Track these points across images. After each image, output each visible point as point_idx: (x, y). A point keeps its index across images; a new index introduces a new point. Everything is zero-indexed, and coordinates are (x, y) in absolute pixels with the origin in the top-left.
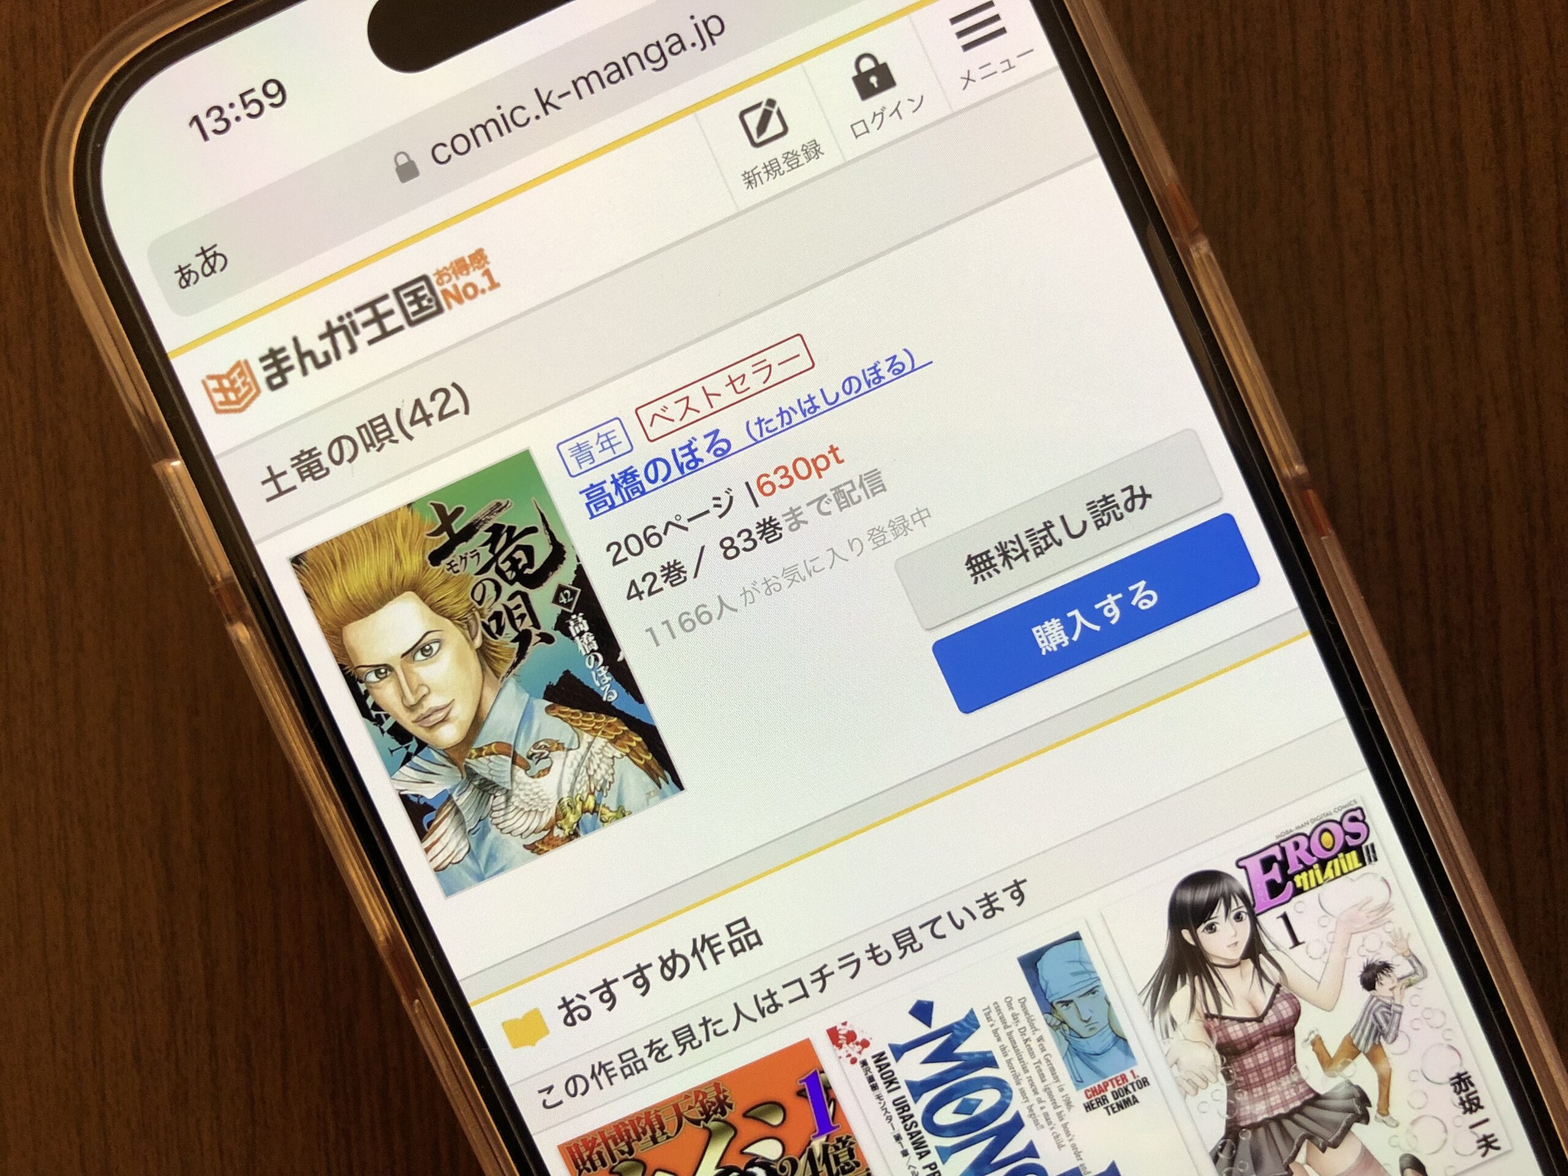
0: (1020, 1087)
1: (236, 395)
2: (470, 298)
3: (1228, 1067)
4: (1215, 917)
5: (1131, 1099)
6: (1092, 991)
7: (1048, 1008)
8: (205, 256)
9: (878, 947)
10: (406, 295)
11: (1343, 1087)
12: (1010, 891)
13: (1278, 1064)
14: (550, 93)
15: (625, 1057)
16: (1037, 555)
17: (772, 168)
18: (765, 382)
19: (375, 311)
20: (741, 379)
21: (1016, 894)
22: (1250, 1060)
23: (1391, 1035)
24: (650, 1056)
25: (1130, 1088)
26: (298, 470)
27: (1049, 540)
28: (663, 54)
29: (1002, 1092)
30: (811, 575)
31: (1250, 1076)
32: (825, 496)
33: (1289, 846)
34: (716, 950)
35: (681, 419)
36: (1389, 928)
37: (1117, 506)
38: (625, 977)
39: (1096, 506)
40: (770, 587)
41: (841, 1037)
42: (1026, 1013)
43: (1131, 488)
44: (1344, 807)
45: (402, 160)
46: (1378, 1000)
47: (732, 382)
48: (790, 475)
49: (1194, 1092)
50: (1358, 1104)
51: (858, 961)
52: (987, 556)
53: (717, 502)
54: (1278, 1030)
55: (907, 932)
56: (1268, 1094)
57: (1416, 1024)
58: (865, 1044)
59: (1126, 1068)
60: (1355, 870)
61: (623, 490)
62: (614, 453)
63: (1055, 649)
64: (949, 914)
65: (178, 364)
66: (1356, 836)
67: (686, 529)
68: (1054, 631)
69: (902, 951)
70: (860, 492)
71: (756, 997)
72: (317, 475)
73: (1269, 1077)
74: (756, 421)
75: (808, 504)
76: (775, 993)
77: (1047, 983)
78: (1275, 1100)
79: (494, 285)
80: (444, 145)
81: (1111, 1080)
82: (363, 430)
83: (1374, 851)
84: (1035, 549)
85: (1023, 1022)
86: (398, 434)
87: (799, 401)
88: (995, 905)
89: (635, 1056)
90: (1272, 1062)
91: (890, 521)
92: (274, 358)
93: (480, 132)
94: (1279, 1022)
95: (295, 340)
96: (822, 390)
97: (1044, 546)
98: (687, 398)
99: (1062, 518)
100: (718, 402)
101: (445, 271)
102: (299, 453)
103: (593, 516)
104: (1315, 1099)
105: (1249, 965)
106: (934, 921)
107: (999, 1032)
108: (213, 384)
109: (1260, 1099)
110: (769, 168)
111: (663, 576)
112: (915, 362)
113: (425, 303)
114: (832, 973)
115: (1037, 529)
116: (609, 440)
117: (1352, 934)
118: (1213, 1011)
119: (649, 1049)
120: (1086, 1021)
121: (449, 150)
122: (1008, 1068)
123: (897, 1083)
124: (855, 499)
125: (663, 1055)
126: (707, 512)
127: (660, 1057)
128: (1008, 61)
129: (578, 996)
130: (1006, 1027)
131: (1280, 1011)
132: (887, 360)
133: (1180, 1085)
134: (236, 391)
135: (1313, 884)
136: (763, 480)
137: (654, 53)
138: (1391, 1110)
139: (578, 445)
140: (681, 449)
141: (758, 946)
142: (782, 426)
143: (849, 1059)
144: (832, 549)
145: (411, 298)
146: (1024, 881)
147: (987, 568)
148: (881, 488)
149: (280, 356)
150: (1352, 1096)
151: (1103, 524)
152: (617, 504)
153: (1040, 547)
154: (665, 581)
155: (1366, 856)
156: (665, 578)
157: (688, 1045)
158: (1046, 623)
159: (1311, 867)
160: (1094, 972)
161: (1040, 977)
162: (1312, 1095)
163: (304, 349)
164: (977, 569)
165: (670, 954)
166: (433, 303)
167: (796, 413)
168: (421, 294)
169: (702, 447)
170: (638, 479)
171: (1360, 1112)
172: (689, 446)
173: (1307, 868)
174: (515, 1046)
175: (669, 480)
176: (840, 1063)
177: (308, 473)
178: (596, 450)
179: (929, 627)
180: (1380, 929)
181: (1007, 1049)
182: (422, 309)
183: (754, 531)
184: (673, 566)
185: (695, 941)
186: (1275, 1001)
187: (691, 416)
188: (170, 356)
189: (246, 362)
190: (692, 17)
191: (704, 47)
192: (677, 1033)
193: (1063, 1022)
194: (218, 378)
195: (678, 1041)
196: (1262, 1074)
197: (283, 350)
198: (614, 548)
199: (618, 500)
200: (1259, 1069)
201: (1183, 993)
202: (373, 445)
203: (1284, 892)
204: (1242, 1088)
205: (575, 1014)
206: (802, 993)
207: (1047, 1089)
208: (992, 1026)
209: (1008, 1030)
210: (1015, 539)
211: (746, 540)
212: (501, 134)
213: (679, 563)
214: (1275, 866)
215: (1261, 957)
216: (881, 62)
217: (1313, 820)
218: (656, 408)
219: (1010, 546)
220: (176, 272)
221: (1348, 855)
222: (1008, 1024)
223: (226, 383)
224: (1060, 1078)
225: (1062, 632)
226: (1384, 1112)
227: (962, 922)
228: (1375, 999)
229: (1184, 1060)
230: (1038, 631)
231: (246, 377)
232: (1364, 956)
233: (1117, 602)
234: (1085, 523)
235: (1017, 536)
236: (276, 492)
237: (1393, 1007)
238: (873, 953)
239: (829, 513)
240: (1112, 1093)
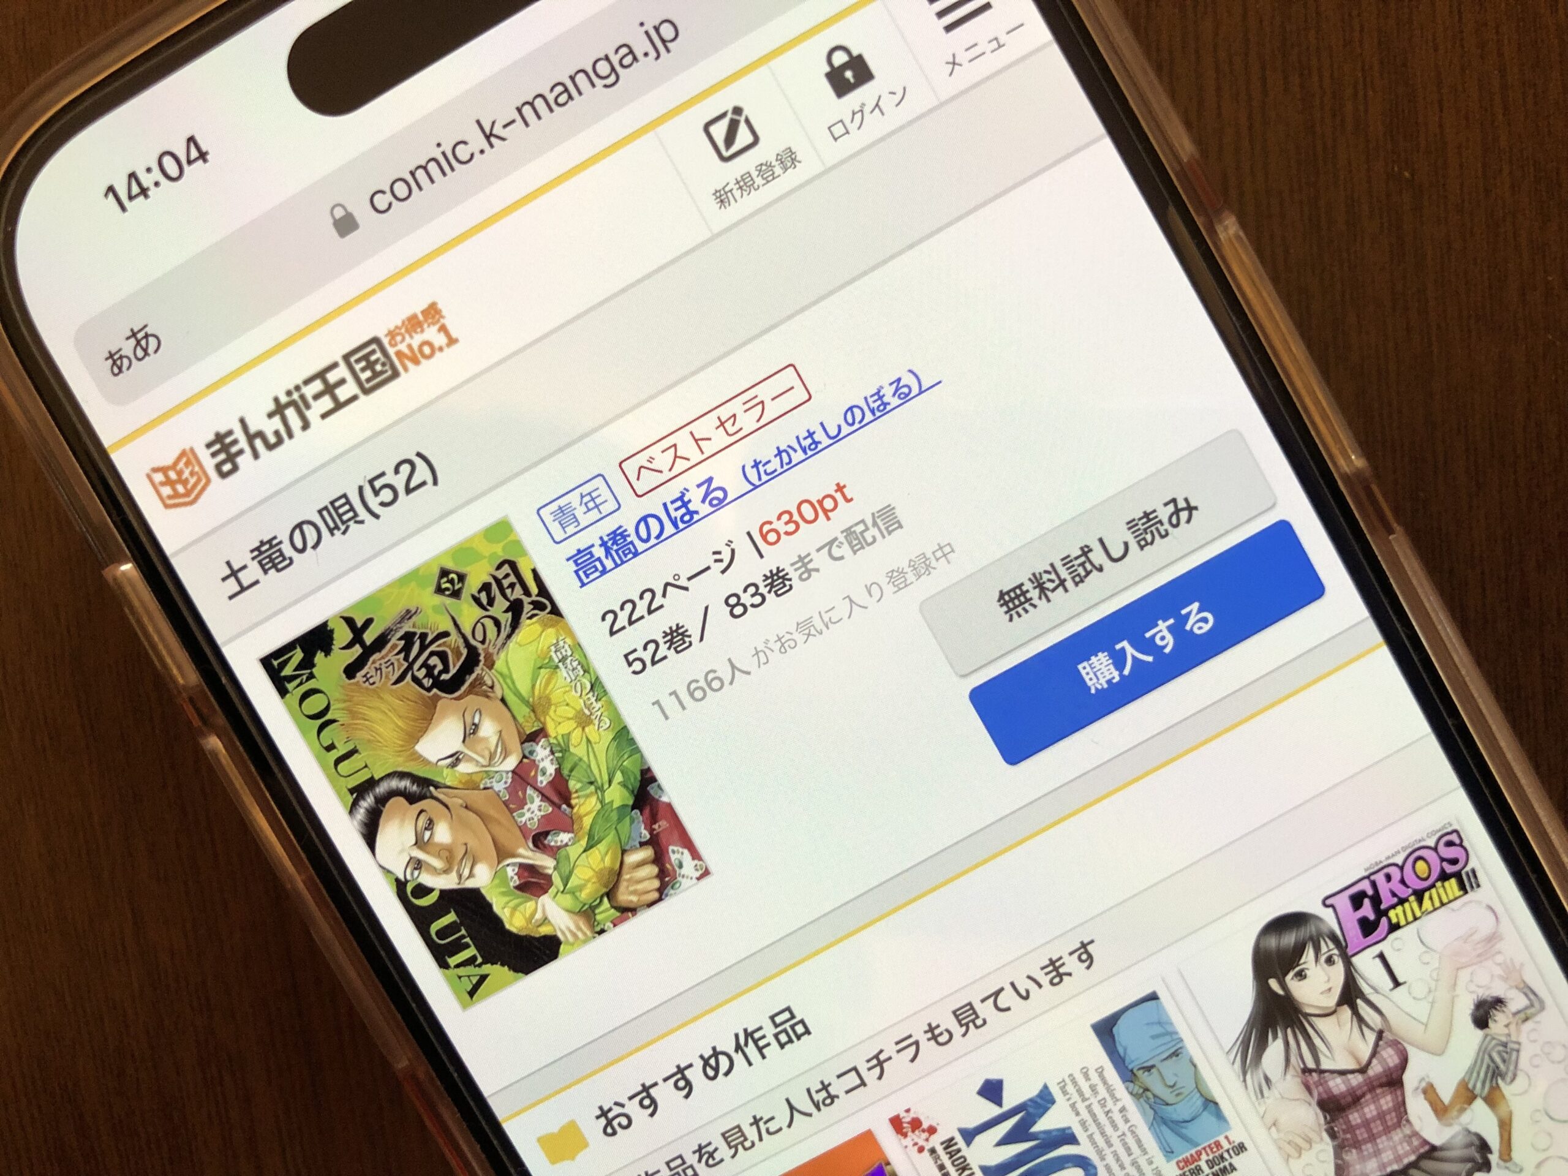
0: (1105, 1163)
1: (185, 487)
2: (428, 357)
3: (1333, 1125)
4: (1304, 963)
5: (1228, 1167)
6: (1176, 1054)
7: (1128, 1075)
8: (136, 339)
9: (938, 1026)
10: (358, 361)
11: (1460, 1137)
12: (1076, 955)
13: (1388, 1117)
14: (493, 123)
15: (672, 1165)
16: (1077, 584)
17: (745, 184)
18: (758, 420)
19: (325, 381)
20: (732, 419)
21: (1084, 957)
22: (1356, 1115)
23: (1510, 1075)
24: (700, 1161)
25: (1226, 1155)
26: (260, 562)
27: (1089, 567)
28: (613, 69)
29: (1084, 1170)
30: (828, 628)
31: (1358, 1132)
32: (836, 539)
33: (1380, 878)
34: (761, 1043)
35: (670, 470)
36: (1499, 959)
37: (1161, 522)
38: (666, 1080)
39: (1137, 525)
40: (784, 644)
41: (905, 1125)
42: (1105, 1082)
43: (1174, 501)
44: (1440, 830)
45: (339, 213)
46: (1494, 1039)
47: (722, 424)
48: (794, 520)
49: (1296, 1155)
50: (1478, 1152)
51: (917, 1043)
52: (1021, 590)
53: (718, 557)
54: (1384, 1080)
55: (968, 1007)
56: (1379, 1150)
57: (1536, 1061)
58: (932, 1130)
59: (1218, 1135)
60: (1456, 899)
61: (614, 553)
62: (600, 513)
63: (1106, 686)
64: (1013, 985)
65: (118, 459)
66: (1454, 862)
67: (686, 589)
68: (1102, 666)
69: (964, 1028)
70: (874, 531)
71: (809, 1091)
72: (280, 566)
73: (1379, 1132)
74: (753, 464)
75: (818, 550)
76: (829, 1084)
77: (1125, 1050)
78: (1387, 1156)
79: (452, 341)
80: (383, 192)
81: (1204, 1149)
82: (325, 513)
83: (1475, 877)
84: (1073, 578)
85: (1103, 1092)
86: (363, 514)
87: (797, 438)
88: (1061, 970)
89: (684, 1163)
90: (1381, 1116)
91: (910, 561)
92: (221, 442)
93: (420, 174)
94: (1385, 1071)
95: (242, 421)
96: (822, 424)
97: (1083, 573)
98: (675, 446)
99: (1101, 541)
100: (708, 448)
101: (398, 331)
102: (257, 544)
103: (583, 585)
104: (1432, 1152)
105: (1346, 1011)
106: (997, 994)
107: (1077, 1105)
108: (159, 477)
109: (1370, 1157)
110: (742, 184)
111: (665, 643)
112: (923, 383)
113: (378, 368)
114: (890, 1058)
115: (1072, 557)
116: (593, 499)
117: (1458, 969)
118: (1311, 1064)
119: (697, 1155)
120: (1172, 1087)
121: (388, 197)
122: (1090, 1144)
123: (971, 1169)
124: (870, 540)
125: (714, 1159)
126: (708, 568)
127: (711, 1162)
128: (996, 39)
129: (616, 1104)
130: (1084, 1100)
131: (1385, 1060)
132: (891, 384)
133: (1280, 1148)
134: (185, 482)
135: (1410, 918)
136: (766, 528)
137: (603, 68)
138: (1514, 1155)
139: (560, 508)
140: (673, 502)
141: (806, 1036)
142: (782, 466)
143: (916, 1148)
144: (848, 597)
145: (363, 364)
146: (1092, 942)
147: (1021, 604)
148: (896, 525)
149: (228, 440)
150: (1469, 1145)
151: (1147, 544)
152: (608, 569)
153: (1079, 575)
154: (669, 648)
155: (1466, 882)
156: (668, 644)
157: (740, 1147)
158: (1093, 658)
159: (1406, 900)
160: (1176, 1033)
161: (1118, 1044)
162: (1427, 1148)
163: (253, 429)
164: (1011, 605)
165: (711, 1052)
166: (387, 367)
167: (795, 451)
168: (373, 358)
169: (695, 496)
170: (629, 539)
171: (1480, 1161)
172: (681, 498)
173: (1402, 901)
174: (553, 1162)
175: (663, 537)
176: (907, 1154)
177: (270, 565)
178: (579, 512)
179: (963, 673)
180: (1489, 963)
181: (1087, 1124)
182: (375, 374)
183: (761, 585)
184: (676, 631)
185: (737, 1036)
186: (1379, 1049)
187: (681, 464)
188: (109, 451)
189: (192, 450)
190: (642, 24)
191: (658, 57)
192: (727, 1135)
193: (1146, 1090)
194: (164, 470)
195: (728, 1144)
196: (1371, 1130)
197: (230, 433)
198: (610, 617)
199: (609, 564)
200: (1366, 1124)
201: (1275, 1049)
202: (337, 527)
203: (1379, 929)
204: (1350, 1146)
205: (615, 1123)
206: (858, 1082)
207: (1134, 1163)
208: (1069, 1099)
209: (1087, 1103)
210: (1049, 569)
211: (753, 596)
212: (444, 174)
213: (683, 627)
214: (1367, 902)
215: (1359, 1001)
216: (855, 53)
217: (1404, 849)
218: (642, 459)
219: (1045, 577)
220: (107, 359)
221: (1447, 884)
222: (1087, 1096)
223: (173, 475)
224: (1148, 1150)
225: (1111, 667)
226: (1507, 1158)
227: (1028, 992)
228: (1489, 1038)
229: (1283, 1120)
230: (1084, 668)
231: (193, 467)
232: (1472, 992)
233: (1169, 628)
234: (1126, 544)
235: (1052, 565)
236: (238, 589)
237: (1510, 1045)
238: (933, 1033)
239: (842, 558)
240: (1207, 1162)
